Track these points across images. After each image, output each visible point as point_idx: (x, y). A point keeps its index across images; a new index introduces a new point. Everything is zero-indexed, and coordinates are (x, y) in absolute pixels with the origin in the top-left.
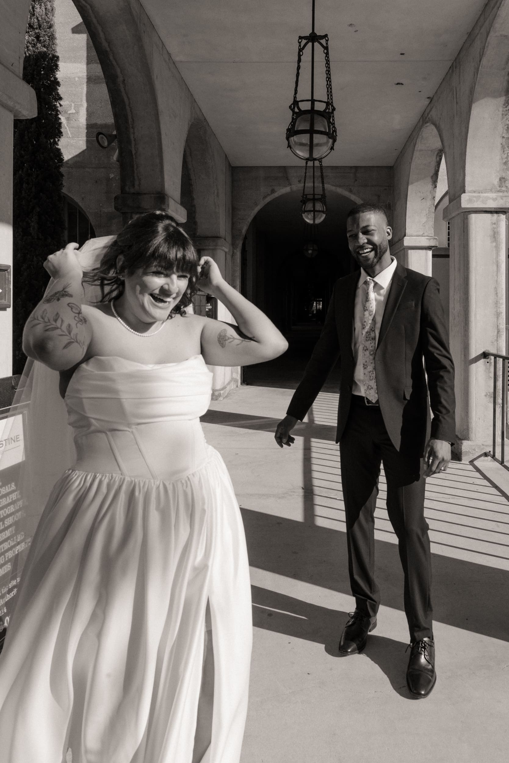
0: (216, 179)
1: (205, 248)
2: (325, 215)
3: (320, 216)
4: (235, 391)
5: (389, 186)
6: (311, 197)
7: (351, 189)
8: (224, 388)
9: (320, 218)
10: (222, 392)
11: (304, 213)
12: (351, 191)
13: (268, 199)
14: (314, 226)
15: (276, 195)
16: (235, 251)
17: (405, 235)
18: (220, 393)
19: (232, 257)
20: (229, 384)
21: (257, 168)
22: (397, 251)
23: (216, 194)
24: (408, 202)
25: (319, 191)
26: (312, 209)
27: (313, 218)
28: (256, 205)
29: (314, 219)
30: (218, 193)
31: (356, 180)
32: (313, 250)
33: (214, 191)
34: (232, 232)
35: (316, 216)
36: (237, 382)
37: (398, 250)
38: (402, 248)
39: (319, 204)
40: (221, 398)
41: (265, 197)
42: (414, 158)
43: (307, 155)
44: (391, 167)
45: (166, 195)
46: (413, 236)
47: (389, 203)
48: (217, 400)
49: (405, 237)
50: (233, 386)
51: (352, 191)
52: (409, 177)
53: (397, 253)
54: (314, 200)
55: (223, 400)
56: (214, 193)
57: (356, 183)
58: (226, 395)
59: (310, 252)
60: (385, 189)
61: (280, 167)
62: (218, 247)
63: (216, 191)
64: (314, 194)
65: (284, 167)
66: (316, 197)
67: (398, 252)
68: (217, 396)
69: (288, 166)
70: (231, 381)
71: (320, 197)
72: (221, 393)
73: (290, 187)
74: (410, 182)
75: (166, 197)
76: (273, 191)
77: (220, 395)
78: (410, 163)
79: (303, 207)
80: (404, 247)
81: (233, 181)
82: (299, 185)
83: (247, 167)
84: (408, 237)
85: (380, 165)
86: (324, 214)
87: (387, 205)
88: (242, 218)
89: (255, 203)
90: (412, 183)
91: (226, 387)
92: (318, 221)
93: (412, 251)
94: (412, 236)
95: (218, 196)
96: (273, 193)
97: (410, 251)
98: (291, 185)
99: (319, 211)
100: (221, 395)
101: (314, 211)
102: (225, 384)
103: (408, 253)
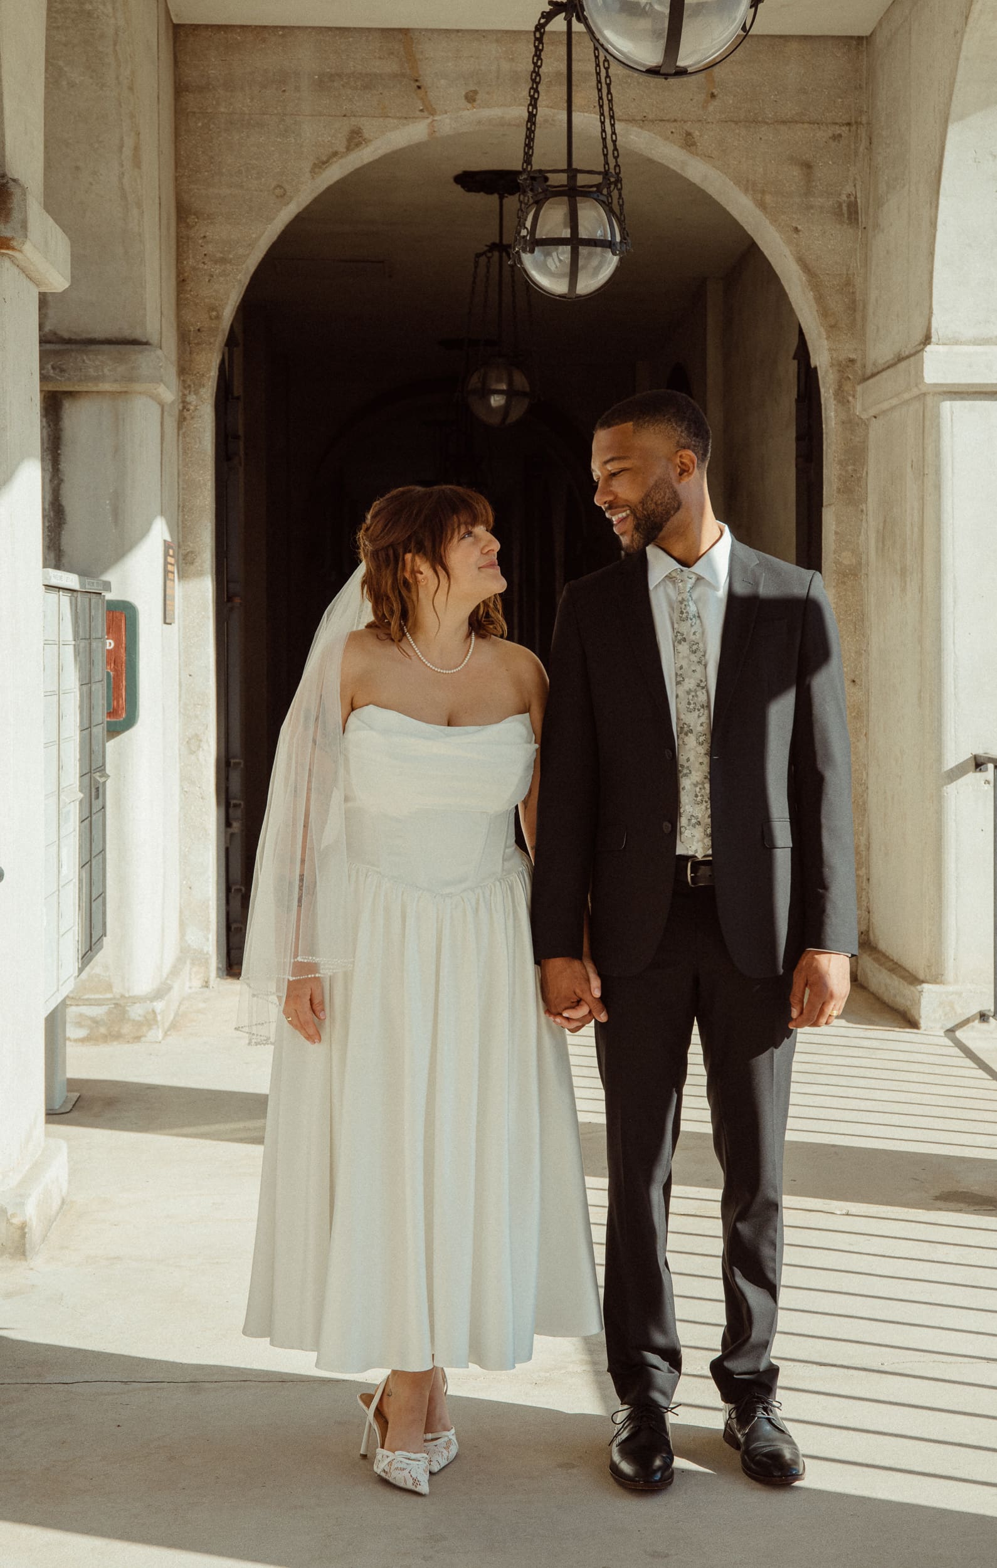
0: (131, 89)
1: (77, 388)
2: (616, 259)
3: (595, 262)
4: (202, 1005)
5: (849, 124)
6: (562, 179)
7: (689, 134)
8: (160, 994)
9: (597, 270)
10: (159, 1006)
11: (532, 251)
12: (689, 143)
13: (334, 173)
14: (569, 305)
15: (366, 155)
16: (192, 398)
17: (927, 340)
18: (153, 1011)
19: (179, 428)
20: (175, 972)
21: (286, 32)
22: (885, 405)
23: (127, 152)
24: (941, 197)
25: (588, 156)
26: (566, 233)
27: (568, 270)
28: (283, 197)
29: (573, 276)
30: (136, 149)
31: (713, 96)
32: (510, 394)
33: (122, 139)
34: (178, 316)
35: (581, 263)
36: (207, 963)
37: (894, 402)
38: (915, 391)
39: (593, 213)
40: (156, 1034)
41: (321, 164)
42: (974, 15)
43: (649, 54)
44: (860, 39)
45: (14, 180)
46: (962, 343)
47: (849, 196)
48: (138, 1039)
49: (928, 348)
50: (189, 982)
51: (694, 144)
52: (951, 95)
53: (884, 412)
54: (573, 193)
55: (163, 1039)
56: (121, 147)
57: (711, 108)
58: (171, 1017)
59: (496, 401)
60: (837, 137)
61: (387, 33)
62: (137, 387)
63: (129, 142)
64: (572, 172)
65: (405, 32)
66: (582, 180)
67: (893, 408)
68: (139, 1025)
69: (420, 30)
70: (180, 960)
71: (598, 179)
72: (158, 1011)
73: (429, 121)
74: (952, 116)
75: (13, 188)
76: (355, 139)
77: (150, 1020)
78: (959, 34)
79: (528, 224)
80: (924, 389)
81: (180, 89)
82: (466, 113)
83: (243, 27)
84: (941, 348)
85: (814, 33)
86: (614, 254)
87: (845, 208)
88: (219, 255)
89: (278, 191)
90: (961, 118)
91: (170, 988)
92: (588, 284)
93: (958, 404)
94: (957, 342)
95: (137, 163)
96: (358, 145)
97: (946, 406)
98: (433, 113)
99: (593, 243)
100: (155, 1019)
101: (575, 242)
102: (165, 975)
103: (937, 416)
